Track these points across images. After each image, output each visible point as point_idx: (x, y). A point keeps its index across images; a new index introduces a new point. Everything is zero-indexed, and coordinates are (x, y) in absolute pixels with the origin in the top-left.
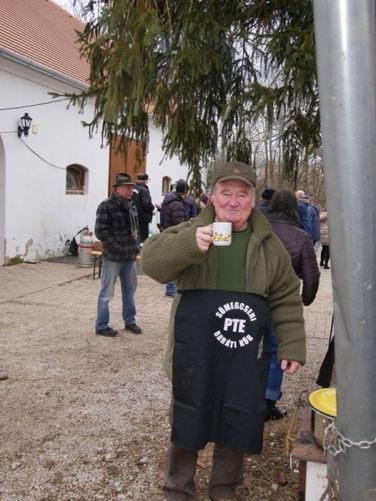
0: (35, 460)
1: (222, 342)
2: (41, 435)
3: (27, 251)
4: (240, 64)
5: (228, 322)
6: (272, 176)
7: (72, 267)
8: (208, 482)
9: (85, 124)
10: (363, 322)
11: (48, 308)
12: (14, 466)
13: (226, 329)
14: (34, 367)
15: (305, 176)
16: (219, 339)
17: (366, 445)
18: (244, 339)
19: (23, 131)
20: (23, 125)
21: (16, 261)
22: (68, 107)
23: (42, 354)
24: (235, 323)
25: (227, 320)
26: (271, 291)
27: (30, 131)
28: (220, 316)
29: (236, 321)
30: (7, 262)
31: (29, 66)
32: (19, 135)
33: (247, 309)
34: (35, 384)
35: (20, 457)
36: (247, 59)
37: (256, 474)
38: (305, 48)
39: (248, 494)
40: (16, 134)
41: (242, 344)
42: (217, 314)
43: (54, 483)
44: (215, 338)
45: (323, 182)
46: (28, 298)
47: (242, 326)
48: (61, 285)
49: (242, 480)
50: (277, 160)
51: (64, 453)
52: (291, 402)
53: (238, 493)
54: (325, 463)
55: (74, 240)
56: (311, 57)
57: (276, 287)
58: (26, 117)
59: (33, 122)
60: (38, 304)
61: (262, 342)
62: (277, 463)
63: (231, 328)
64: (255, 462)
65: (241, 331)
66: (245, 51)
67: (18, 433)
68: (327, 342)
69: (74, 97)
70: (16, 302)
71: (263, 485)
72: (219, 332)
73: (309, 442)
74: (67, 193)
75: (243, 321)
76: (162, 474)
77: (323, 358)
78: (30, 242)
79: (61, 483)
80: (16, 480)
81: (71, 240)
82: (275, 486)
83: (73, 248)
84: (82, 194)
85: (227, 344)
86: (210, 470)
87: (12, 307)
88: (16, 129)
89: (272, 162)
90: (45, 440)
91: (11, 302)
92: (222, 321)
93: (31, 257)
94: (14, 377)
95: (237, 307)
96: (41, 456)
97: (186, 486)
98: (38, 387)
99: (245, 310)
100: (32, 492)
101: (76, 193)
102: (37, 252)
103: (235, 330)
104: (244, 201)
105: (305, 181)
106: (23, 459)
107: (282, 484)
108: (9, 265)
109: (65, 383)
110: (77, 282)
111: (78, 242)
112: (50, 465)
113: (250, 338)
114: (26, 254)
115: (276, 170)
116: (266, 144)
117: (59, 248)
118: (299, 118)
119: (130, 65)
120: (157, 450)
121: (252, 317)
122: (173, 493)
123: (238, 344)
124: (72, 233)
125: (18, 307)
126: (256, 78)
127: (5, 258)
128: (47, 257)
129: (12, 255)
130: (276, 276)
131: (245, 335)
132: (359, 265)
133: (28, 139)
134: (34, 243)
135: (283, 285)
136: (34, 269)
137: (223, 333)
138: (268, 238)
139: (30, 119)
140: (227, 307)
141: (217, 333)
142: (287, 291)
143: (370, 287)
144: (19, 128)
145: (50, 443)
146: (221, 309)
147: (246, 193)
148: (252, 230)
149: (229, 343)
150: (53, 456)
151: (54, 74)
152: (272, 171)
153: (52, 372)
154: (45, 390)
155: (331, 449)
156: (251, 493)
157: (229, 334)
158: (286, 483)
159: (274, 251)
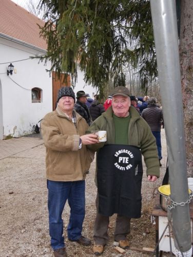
0: (32, 228)
1: (118, 168)
2: (33, 218)
3: (14, 132)
4: (118, 38)
5: (120, 159)
6: (134, 88)
7: (37, 139)
8: (113, 234)
9: (47, 71)
10: (179, 153)
11: (28, 159)
12: (22, 231)
13: (119, 162)
14: (25, 187)
15: (151, 87)
16: (117, 166)
17: (183, 204)
18: (128, 166)
19: (10, 72)
20: (9, 70)
21: (9, 137)
22: (39, 63)
23: (28, 181)
24: (123, 159)
25: (120, 157)
26: (141, 144)
27: (13, 72)
28: (117, 156)
29: (124, 158)
30: (5, 138)
31: (11, 40)
32: (8, 75)
33: (129, 153)
34: (27, 195)
35: (24, 228)
36: (121, 36)
37: (136, 229)
38: (149, 33)
39: (132, 238)
40: (6, 74)
41: (127, 169)
42: (115, 155)
43: (42, 238)
44: (115, 166)
45: (159, 90)
46: (17, 155)
47: (127, 160)
48: (32, 148)
49: (130, 232)
50: (136, 80)
51: (45, 225)
52: (150, 197)
53: (128, 238)
54: (167, 216)
55: (37, 125)
56: (152, 37)
57: (144, 142)
58: (11, 65)
59: (14, 68)
60: (23, 158)
61: (137, 168)
62: (145, 224)
63: (122, 161)
64: (134, 224)
65: (127, 162)
66: (120, 32)
67: (22, 217)
68: (165, 169)
69: (42, 58)
70: (12, 157)
71: (139, 234)
72: (116, 163)
73: (159, 209)
74: (32, 102)
75: (127, 158)
76: (92, 232)
77: (164, 177)
78: (16, 128)
79: (45, 238)
80: (25, 237)
81: (36, 125)
82: (144, 234)
83: (37, 130)
84: (40, 102)
85: (121, 169)
86: (114, 229)
87: (10, 160)
88: (6, 72)
89: (134, 81)
90: (35, 220)
91: (10, 157)
92: (118, 158)
93: (16, 135)
94: (16, 192)
95: (124, 152)
96: (34, 227)
97: (104, 235)
98: (29, 196)
99: (128, 153)
100: (33, 242)
101: (36, 102)
102: (19, 132)
103: (124, 162)
104: (124, 104)
105: (151, 90)
106: (26, 228)
107: (148, 233)
108: (5, 139)
109: (41, 194)
110: (40, 146)
111: (39, 127)
112: (39, 230)
113: (131, 166)
114: (14, 134)
115: (136, 85)
116: (130, 73)
117: (29, 130)
118: (147, 62)
119: (72, 46)
120: (88, 221)
121: (132, 156)
122: (98, 238)
123: (126, 168)
124: (36, 122)
125: (14, 160)
126: (126, 45)
127: (4, 136)
128: (24, 134)
129: (7, 134)
130: (143, 137)
131: (128, 164)
132: (176, 129)
133: (13, 76)
134: (17, 128)
135: (147, 141)
136: (18, 141)
137: (118, 163)
138: (138, 120)
139: (13, 66)
140: (120, 152)
141: (116, 164)
142: (149, 144)
143: (181, 138)
144: (8, 71)
145: (38, 221)
146: (117, 153)
147: (124, 100)
148: (131, 117)
149: (122, 168)
150: (40, 226)
151: (24, 43)
152: (133, 86)
153: (34, 189)
154: (32, 197)
155: (169, 207)
156: (134, 237)
157: (121, 164)
158: (149, 233)
159: (141, 126)
